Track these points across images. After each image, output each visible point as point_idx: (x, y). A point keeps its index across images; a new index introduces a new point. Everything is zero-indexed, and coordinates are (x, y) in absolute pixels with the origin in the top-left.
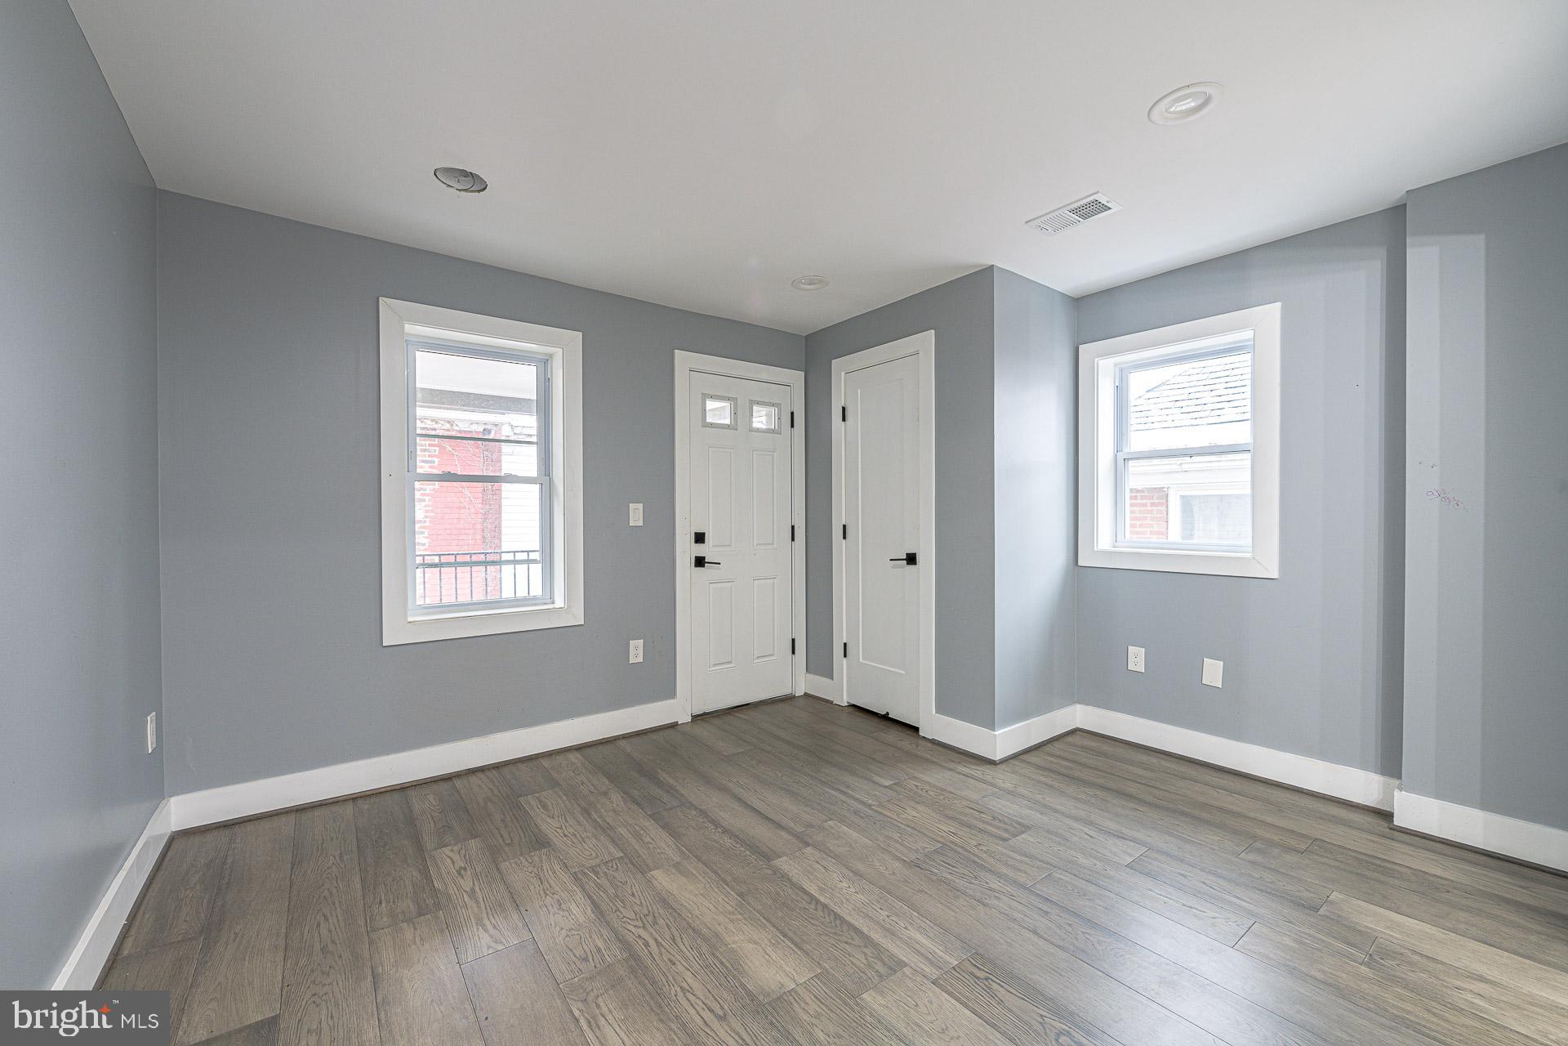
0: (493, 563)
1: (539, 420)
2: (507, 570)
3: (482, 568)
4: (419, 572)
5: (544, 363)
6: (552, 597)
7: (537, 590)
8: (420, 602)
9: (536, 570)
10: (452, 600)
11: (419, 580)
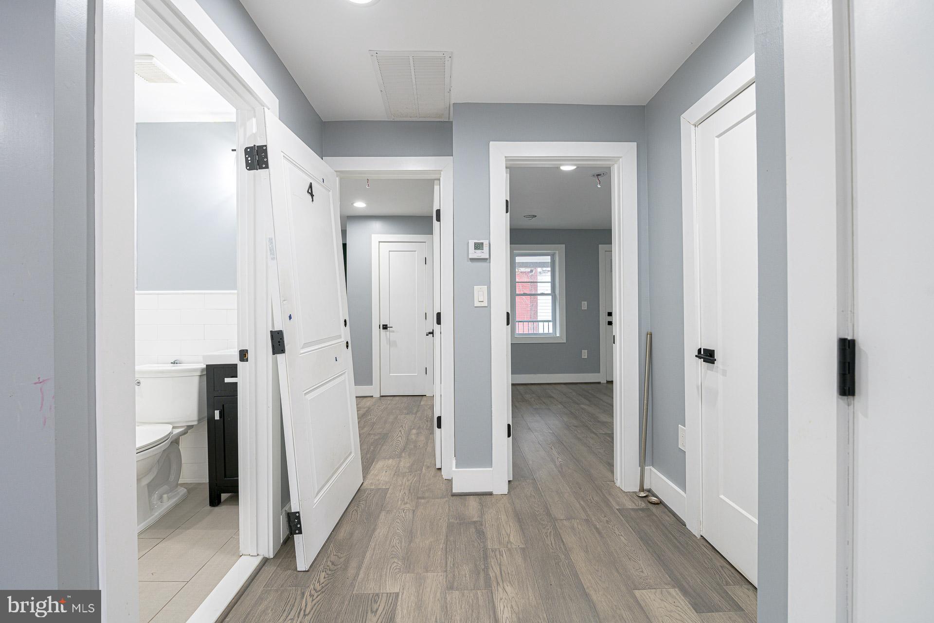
0: (535, 321)
1: (551, 273)
2: (541, 324)
3: (532, 323)
4: (517, 323)
5: (553, 256)
6: (556, 333)
7: (551, 331)
8: (517, 332)
9: (551, 324)
10: (527, 333)
11: (517, 326)
